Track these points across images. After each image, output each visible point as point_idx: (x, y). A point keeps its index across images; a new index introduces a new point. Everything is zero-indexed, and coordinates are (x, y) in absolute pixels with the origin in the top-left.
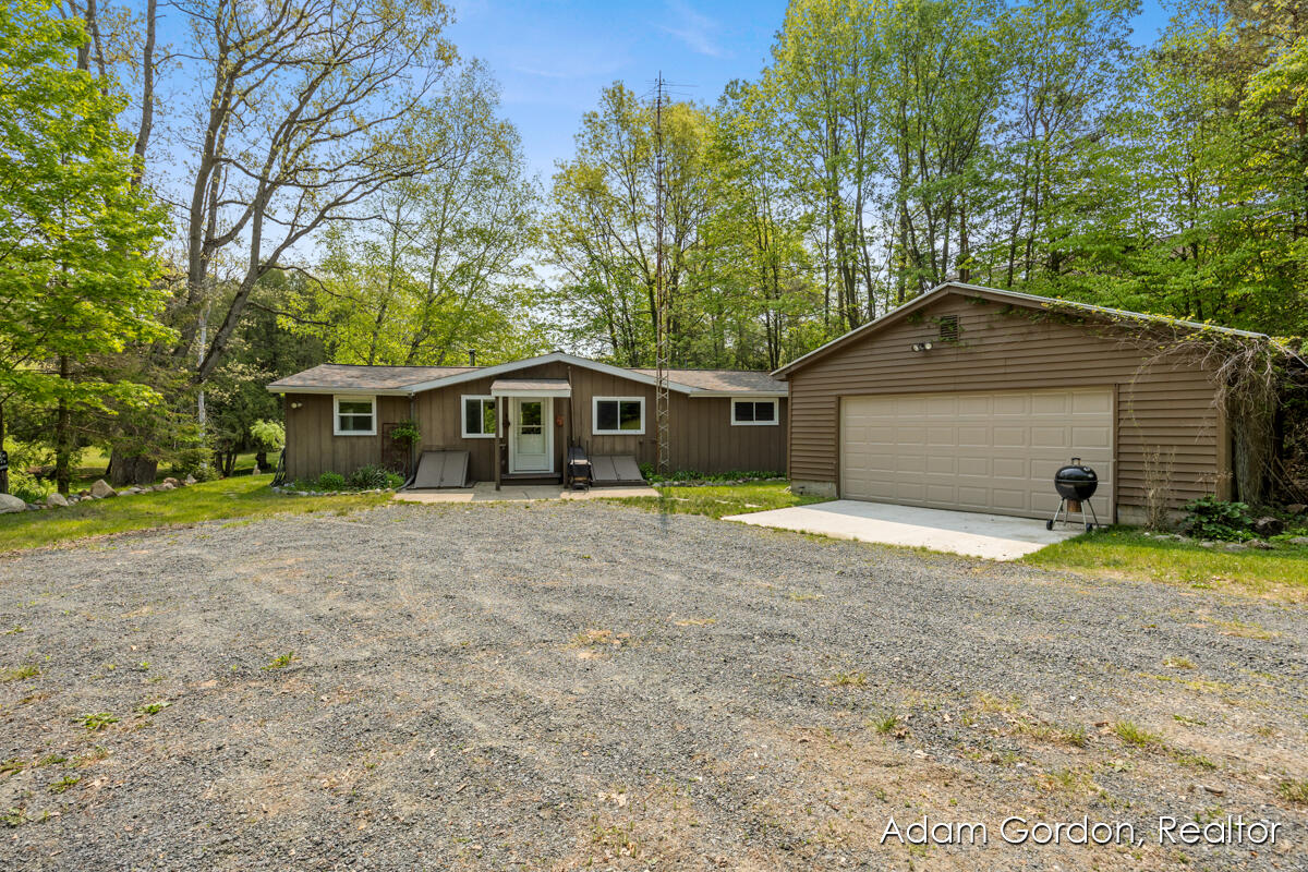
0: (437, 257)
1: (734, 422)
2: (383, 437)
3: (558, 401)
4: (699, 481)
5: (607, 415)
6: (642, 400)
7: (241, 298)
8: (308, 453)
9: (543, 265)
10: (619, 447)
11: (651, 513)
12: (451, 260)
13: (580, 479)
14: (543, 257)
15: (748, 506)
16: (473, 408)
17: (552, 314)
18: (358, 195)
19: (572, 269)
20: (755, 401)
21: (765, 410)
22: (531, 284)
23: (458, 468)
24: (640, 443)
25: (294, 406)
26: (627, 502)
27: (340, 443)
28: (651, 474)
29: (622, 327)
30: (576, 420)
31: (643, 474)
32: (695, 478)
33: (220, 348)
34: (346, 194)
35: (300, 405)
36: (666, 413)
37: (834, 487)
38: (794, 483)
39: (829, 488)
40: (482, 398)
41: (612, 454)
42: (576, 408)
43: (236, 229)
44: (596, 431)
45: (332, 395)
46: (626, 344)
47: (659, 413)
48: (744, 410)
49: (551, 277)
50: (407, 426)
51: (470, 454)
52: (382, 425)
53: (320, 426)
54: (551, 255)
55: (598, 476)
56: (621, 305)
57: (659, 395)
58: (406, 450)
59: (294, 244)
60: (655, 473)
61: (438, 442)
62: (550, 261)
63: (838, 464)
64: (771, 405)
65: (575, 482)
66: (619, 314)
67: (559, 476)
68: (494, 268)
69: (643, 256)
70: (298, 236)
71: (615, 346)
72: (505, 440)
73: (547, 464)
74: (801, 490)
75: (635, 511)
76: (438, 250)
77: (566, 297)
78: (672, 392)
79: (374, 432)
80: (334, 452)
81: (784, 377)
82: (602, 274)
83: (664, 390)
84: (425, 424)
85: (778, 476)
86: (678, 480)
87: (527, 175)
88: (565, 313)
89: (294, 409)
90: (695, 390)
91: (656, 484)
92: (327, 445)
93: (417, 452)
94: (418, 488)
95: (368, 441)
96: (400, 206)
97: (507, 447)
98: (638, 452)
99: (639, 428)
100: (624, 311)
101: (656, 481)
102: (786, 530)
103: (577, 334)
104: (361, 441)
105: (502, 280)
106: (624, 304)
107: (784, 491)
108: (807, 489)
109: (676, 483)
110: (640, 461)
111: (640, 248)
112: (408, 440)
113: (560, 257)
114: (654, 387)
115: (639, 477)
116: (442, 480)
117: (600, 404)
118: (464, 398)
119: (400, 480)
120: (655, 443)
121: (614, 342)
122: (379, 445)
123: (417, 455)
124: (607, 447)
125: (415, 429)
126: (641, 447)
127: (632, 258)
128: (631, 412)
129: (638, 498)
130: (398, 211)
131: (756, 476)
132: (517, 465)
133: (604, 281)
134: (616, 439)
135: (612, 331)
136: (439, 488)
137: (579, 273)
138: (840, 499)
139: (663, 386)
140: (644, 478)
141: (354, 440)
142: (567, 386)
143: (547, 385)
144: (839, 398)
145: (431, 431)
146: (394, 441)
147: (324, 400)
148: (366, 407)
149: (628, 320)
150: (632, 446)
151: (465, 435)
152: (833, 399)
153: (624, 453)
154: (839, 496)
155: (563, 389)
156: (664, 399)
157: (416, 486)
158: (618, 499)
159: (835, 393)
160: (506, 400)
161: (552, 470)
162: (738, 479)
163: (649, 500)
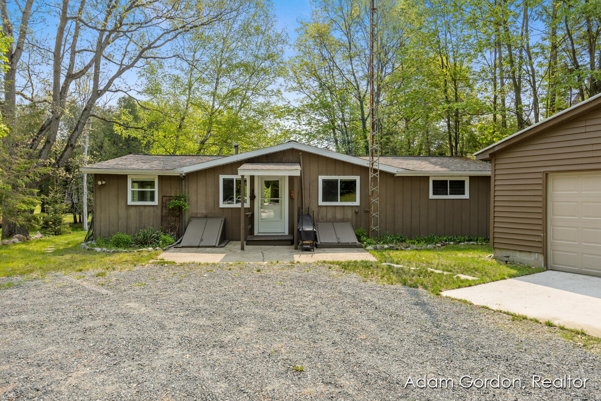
0: (217, 83)
1: (431, 196)
2: (162, 206)
3: (291, 179)
4: (404, 244)
5: (330, 190)
6: (358, 178)
7: (86, 112)
8: (109, 217)
9: (290, 92)
10: (339, 216)
11: (369, 283)
12: (226, 85)
13: (307, 242)
14: (290, 86)
15: (463, 277)
16: (228, 184)
17: (295, 124)
18: (163, 42)
19: (308, 94)
20: (449, 179)
21: (457, 186)
22: (281, 104)
23: (214, 231)
24: (356, 213)
25: (100, 183)
26: (346, 266)
27: (132, 212)
28: (365, 238)
29: (342, 131)
30: (306, 194)
31: (358, 237)
32: (402, 241)
33: (72, 145)
34: (156, 41)
35: (104, 182)
36: (377, 189)
37: (541, 258)
38: (497, 251)
39: (534, 259)
40: (234, 177)
41: (334, 221)
42: (306, 184)
43: (87, 68)
44: (321, 203)
45: (126, 176)
46: (344, 142)
47: (371, 188)
48: (440, 186)
49: (295, 99)
50: (178, 198)
51: (225, 219)
52: (162, 197)
53: (118, 198)
54: (295, 85)
55: (322, 239)
56: (341, 116)
57: (371, 175)
58: (179, 216)
59: (121, 76)
60: (368, 236)
61: (202, 211)
62: (294, 89)
63: (545, 238)
64: (462, 183)
65: (303, 244)
66: (339, 122)
67: (292, 238)
68: (255, 91)
69: (356, 81)
70: (124, 70)
71: (337, 143)
72: (252, 209)
73: (282, 228)
74: (506, 259)
75: (353, 277)
76: (217, 79)
77: (303, 112)
78: (382, 173)
79: (156, 203)
80: (128, 218)
81: (488, 156)
82: (328, 95)
83: (375, 171)
84: (193, 197)
85: (470, 240)
86: (387, 244)
87: (278, 28)
88: (304, 123)
89: (100, 185)
90: (400, 170)
91: (369, 247)
92: (122, 212)
93: (187, 218)
94: (183, 247)
95: (151, 209)
96: (195, 52)
97: (253, 215)
98: (354, 220)
99: (355, 201)
100: (343, 120)
101: (370, 244)
102: (525, 318)
103: (311, 136)
104: (147, 209)
105: (261, 100)
106: (343, 115)
107: (486, 257)
108: (511, 259)
109: (386, 246)
110: (355, 227)
111: (354, 75)
112: (180, 209)
113: (301, 87)
114: (368, 168)
115: (354, 240)
116: (202, 240)
117: (325, 181)
118: (222, 177)
119: (171, 240)
120: (368, 212)
121: (336, 141)
122: (159, 212)
123: (187, 220)
124: (330, 216)
125: (185, 201)
126: (356, 216)
127: (348, 82)
128: (349, 187)
129: (356, 262)
130: (194, 56)
131: (450, 240)
132: (260, 229)
133: (329, 100)
134: (337, 208)
135: (335, 134)
136: (199, 247)
137: (312, 96)
138: (547, 269)
139: (374, 167)
140: (359, 241)
141: (142, 209)
142: (298, 167)
143: (282, 167)
144: (547, 174)
145: (197, 201)
146: (170, 210)
147: (122, 178)
148: (151, 184)
149: (345, 126)
150: (349, 214)
151: (222, 205)
152: (540, 176)
153: (343, 221)
154: (546, 267)
155: (295, 170)
156: (375, 178)
157: (181, 245)
158: (339, 263)
159: (542, 170)
160: (252, 178)
161: (287, 233)
162: (437, 243)
163: (367, 265)
